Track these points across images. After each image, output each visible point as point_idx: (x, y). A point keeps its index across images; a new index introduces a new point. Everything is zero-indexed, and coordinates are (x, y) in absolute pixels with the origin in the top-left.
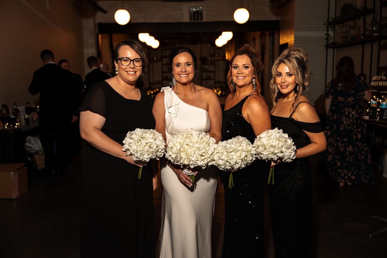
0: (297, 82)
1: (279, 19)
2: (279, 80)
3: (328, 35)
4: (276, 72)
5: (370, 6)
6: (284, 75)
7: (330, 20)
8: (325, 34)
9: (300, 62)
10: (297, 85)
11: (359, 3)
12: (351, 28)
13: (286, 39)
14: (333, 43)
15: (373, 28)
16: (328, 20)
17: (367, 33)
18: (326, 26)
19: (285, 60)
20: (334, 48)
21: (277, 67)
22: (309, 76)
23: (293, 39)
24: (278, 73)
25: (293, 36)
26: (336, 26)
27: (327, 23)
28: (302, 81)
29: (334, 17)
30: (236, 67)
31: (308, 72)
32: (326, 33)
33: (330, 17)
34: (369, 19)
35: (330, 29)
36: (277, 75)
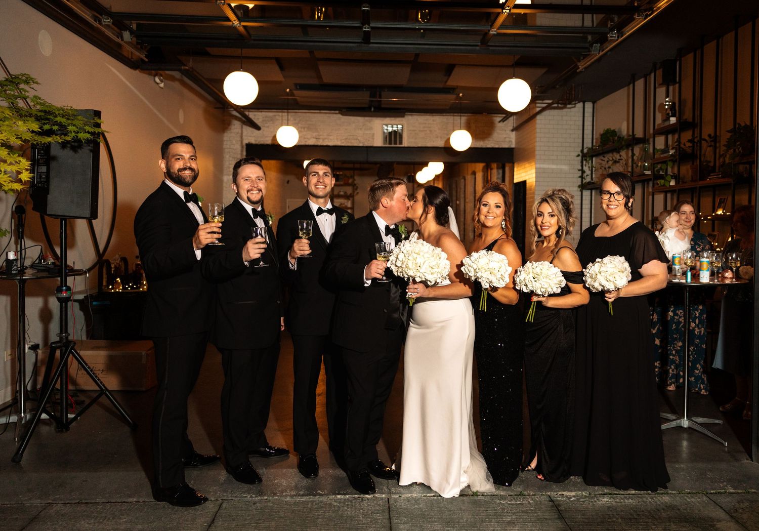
0: (561, 224)
1: (513, 146)
2: (539, 220)
3: (583, 172)
4: (538, 212)
5: (639, 133)
6: (546, 215)
7: (585, 151)
8: (579, 170)
9: (564, 203)
10: (560, 228)
11: (624, 129)
12: (615, 162)
13: (523, 175)
14: (589, 183)
15: (644, 165)
16: (582, 151)
17: (637, 170)
18: (580, 158)
19: (547, 199)
20: (591, 190)
21: (539, 206)
22: (574, 221)
23: (534, 175)
24: (539, 213)
25: (534, 171)
26: (594, 159)
27: (581, 154)
28: (565, 225)
29: (590, 146)
30: (485, 205)
31: (574, 216)
32: (580, 168)
33: (585, 146)
34: (637, 150)
35: (584, 162)
36: (538, 215)
